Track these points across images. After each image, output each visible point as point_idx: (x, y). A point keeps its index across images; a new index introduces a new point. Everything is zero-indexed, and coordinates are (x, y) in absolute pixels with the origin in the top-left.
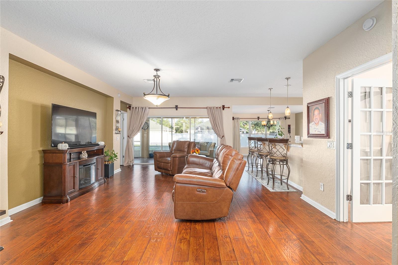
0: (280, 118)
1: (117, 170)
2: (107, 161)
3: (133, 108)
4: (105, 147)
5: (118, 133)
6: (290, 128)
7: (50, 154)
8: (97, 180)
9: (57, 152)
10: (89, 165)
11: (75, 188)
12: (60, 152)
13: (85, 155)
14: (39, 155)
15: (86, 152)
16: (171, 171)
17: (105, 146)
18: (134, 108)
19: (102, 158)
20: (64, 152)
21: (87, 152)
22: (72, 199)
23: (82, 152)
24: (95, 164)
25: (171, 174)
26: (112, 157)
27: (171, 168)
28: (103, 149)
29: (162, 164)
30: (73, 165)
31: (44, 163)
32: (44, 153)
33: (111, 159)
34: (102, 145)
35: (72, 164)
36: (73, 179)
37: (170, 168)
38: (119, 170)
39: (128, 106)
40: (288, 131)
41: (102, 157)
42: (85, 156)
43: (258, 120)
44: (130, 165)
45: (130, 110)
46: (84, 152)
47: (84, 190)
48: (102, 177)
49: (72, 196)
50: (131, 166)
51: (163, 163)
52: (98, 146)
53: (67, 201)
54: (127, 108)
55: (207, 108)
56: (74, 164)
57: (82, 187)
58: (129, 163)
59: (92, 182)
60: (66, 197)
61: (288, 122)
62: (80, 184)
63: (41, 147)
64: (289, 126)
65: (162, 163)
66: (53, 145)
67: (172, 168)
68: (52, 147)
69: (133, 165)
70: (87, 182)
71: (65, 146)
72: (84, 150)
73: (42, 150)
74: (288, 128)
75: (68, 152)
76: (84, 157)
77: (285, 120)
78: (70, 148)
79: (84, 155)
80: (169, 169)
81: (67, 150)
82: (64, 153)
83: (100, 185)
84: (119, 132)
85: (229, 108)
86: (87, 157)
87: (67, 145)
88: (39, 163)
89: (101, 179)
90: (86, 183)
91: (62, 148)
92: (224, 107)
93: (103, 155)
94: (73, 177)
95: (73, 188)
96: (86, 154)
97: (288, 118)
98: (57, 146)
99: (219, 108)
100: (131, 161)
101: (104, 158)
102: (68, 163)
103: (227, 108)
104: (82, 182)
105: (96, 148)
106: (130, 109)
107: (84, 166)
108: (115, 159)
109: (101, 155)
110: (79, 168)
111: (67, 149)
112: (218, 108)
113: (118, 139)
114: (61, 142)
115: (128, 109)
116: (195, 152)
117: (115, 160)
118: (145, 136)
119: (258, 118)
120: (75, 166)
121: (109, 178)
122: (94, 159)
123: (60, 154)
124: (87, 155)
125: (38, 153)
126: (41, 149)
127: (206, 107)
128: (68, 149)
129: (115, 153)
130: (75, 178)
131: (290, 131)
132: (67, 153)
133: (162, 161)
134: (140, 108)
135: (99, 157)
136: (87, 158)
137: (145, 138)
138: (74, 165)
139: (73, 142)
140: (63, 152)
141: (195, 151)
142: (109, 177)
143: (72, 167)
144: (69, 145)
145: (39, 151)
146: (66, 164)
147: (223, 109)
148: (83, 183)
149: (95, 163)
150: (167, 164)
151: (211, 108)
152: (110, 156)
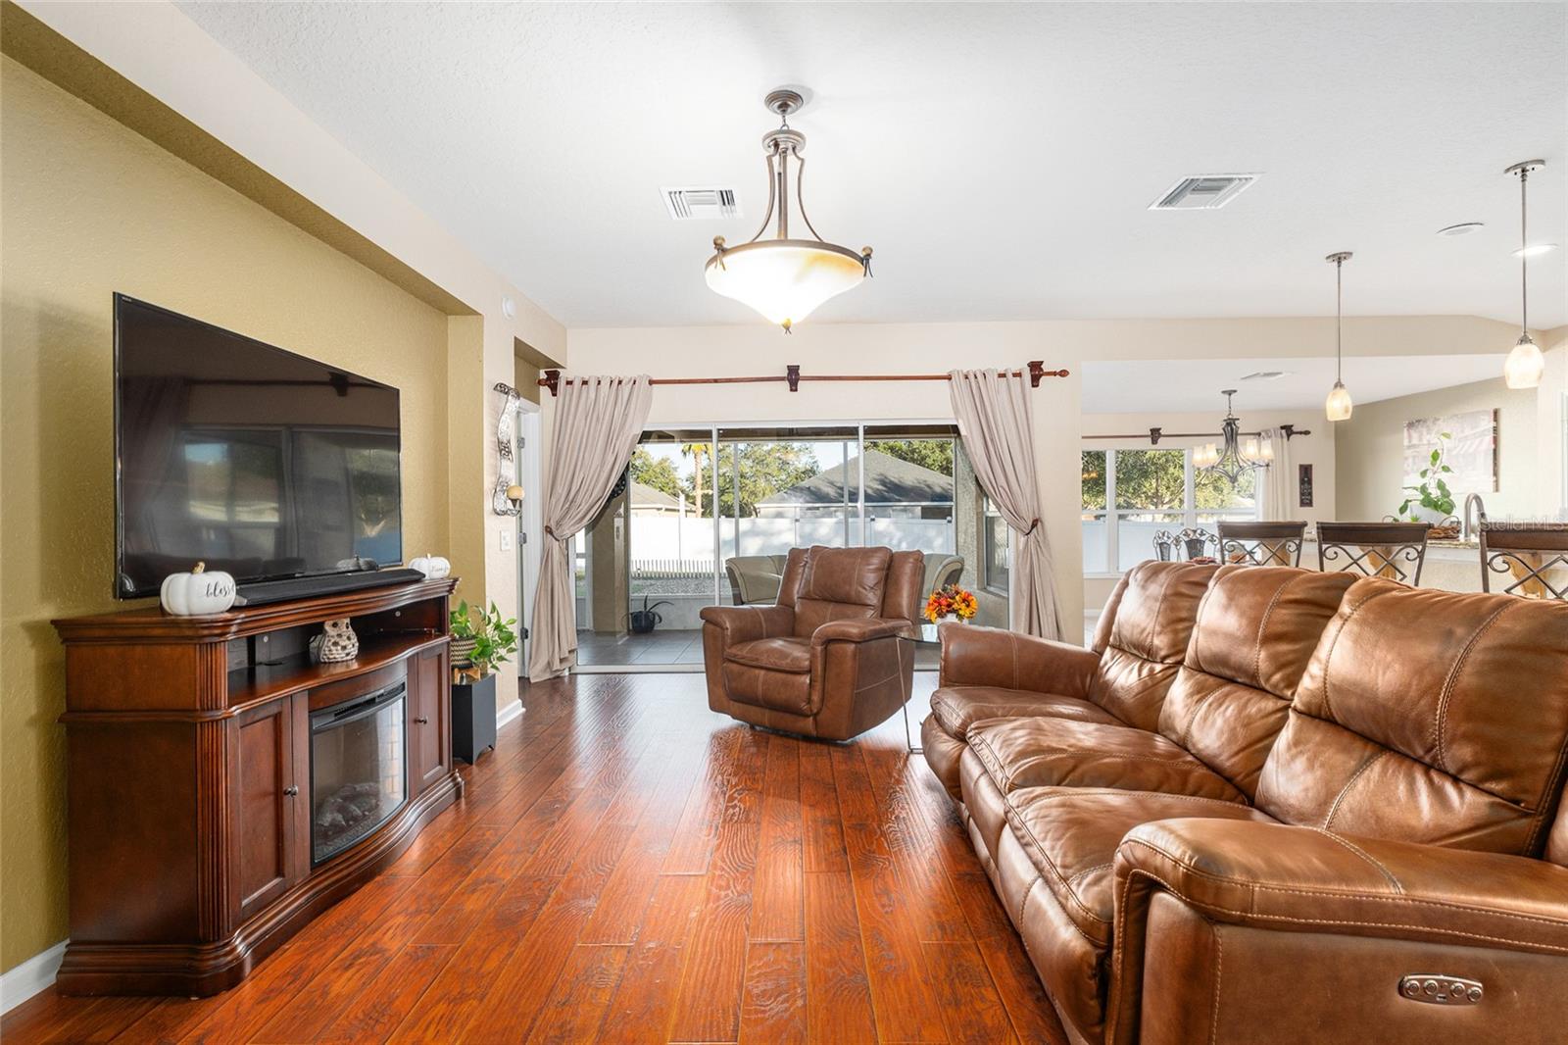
0: (1263, 434)
1: (509, 711)
2: (461, 668)
3: (569, 383)
4: (452, 587)
5: (505, 513)
6: (1310, 482)
7: (111, 651)
8: (413, 790)
9: (158, 632)
10: (371, 702)
11: (288, 869)
12: (175, 632)
13: (341, 647)
14: (32, 654)
15: (348, 621)
16: (811, 718)
17: (456, 580)
18: (577, 383)
19: (440, 656)
20: (206, 632)
21: (358, 624)
22: (264, 951)
23: (323, 623)
24: (405, 693)
25: (814, 733)
26: (488, 646)
27: (816, 697)
28: (440, 603)
29: (761, 679)
30: (271, 720)
31: (65, 710)
32: (65, 640)
33: (482, 654)
34: (437, 575)
35: (262, 714)
36: (269, 814)
37: (809, 701)
38: (515, 709)
39: (546, 372)
40: (1302, 494)
41: (437, 652)
42: (344, 648)
43: (1154, 442)
44: (558, 677)
45: (554, 395)
46: (335, 625)
47: (345, 872)
48: (441, 763)
49: (266, 933)
50: (563, 683)
51: (763, 672)
52: (417, 581)
53: (234, 977)
54: (540, 383)
55: (949, 378)
56: (274, 710)
57: (329, 849)
58: (557, 665)
59: (387, 810)
60: (227, 944)
61: (1304, 450)
62: (319, 834)
63: (45, 597)
64: (1306, 472)
65: (757, 671)
66: (129, 586)
67: (822, 700)
68: (125, 595)
69: (573, 676)
70: (358, 812)
71: (214, 591)
72: (335, 613)
73: (54, 622)
74: (1302, 482)
75: (234, 629)
76: (338, 654)
77: (1285, 439)
78: (245, 602)
79: (336, 644)
80: (804, 706)
81: (228, 616)
82: (207, 640)
83: (432, 817)
84: (510, 505)
85: (1063, 373)
86: (354, 651)
87: (225, 580)
88: (33, 711)
89: (436, 781)
90: (355, 819)
91: (188, 607)
92: (1036, 370)
93: (444, 635)
94: (272, 798)
95: (272, 869)
96: (349, 638)
97: (1301, 433)
98: (157, 593)
99: (1015, 375)
100: (567, 655)
101: (448, 653)
102: (236, 710)
103: (1055, 374)
104: (327, 819)
105: (407, 596)
106: (554, 389)
107: (341, 714)
108: (502, 652)
109: (430, 637)
110: (312, 733)
111: (229, 611)
112: (1010, 375)
113: (507, 544)
114: (188, 566)
115: (545, 391)
116: (955, 611)
117: (501, 659)
118: (618, 528)
119: (1155, 435)
120: (286, 720)
121: (471, 764)
122: (398, 666)
123: (179, 649)
124: (354, 640)
125: (28, 642)
126: (48, 612)
127: (945, 374)
128: (233, 609)
129: (503, 623)
130: (287, 799)
131: (1310, 494)
132: (230, 637)
133: (757, 660)
134: (605, 384)
135: (423, 652)
136: (355, 666)
137: (618, 537)
138: (277, 718)
139: (266, 562)
140: (198, 632)
141: (955, 606)
142: (475, 758)
143: (262, 731)
144: (238, 583)
145: (34, 630)
146: (220, 714)
147: (1035, 381)
148: (334, 825)
149: (403, 689)
150: (790, 677)
151: (972, 377)
152: (474, 637)
